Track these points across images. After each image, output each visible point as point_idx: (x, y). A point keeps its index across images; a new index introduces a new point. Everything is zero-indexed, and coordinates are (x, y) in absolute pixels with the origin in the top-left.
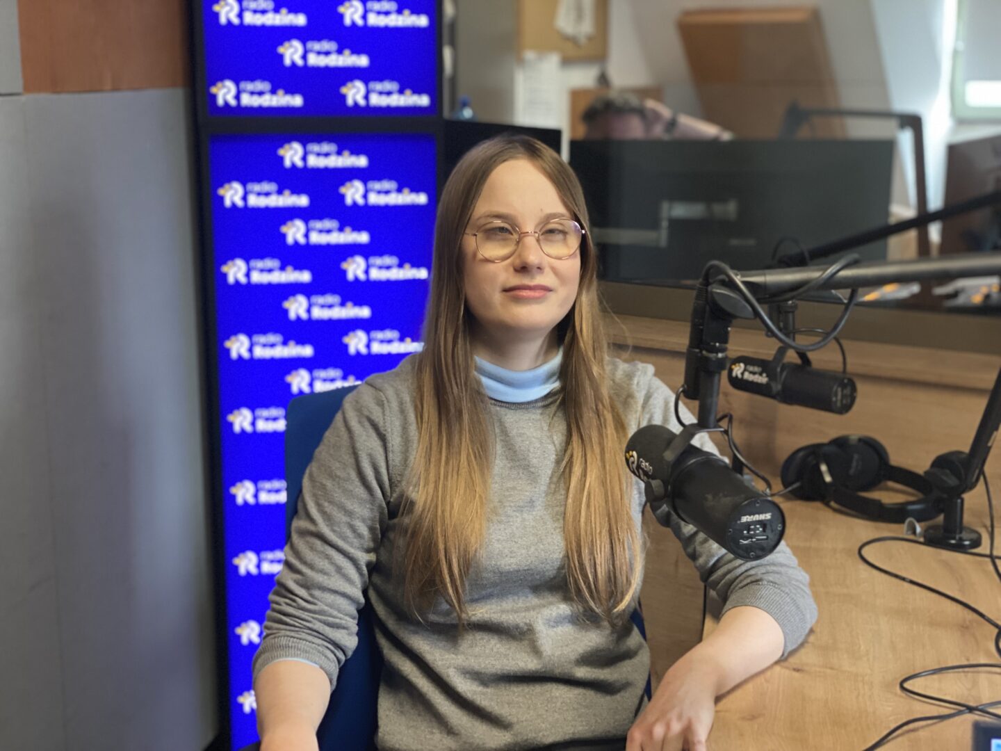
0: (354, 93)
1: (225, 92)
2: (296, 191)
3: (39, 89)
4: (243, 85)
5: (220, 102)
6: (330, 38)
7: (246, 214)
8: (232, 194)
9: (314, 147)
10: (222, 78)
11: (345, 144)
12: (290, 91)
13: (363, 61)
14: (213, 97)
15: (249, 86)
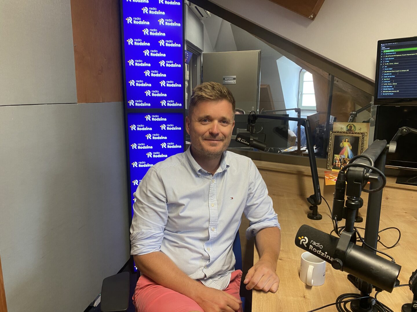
0: (163, 103)
1: (131, 103)
2: (149, 127)
3: (82, 103)
4: (136, 101)
5: (130, 105)
6: (157, 90)
7: (137, 132)
8: (133, 127)
9: (153, 116)
10: (130, 99)
11: (161, 115)
12: (147, 102)
13: (165, 95)
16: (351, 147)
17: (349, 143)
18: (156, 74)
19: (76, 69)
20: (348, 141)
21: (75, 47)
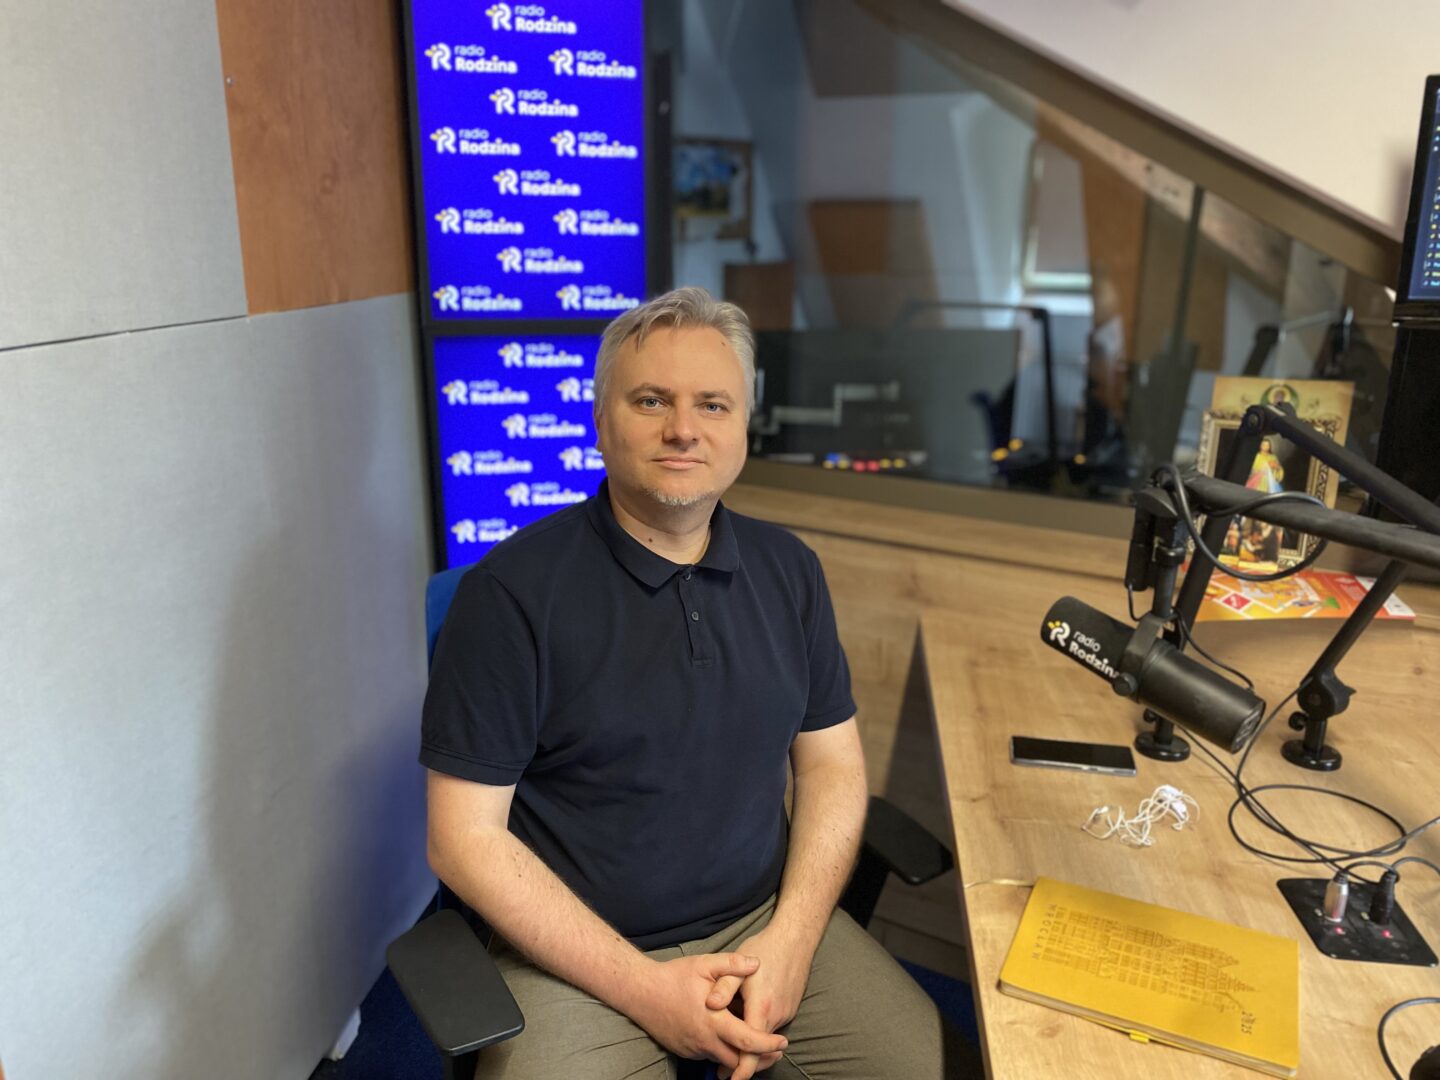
0: (570, 297)
1: (448, 297)
2: (516, 388)
3: (264, 309)
4: (465, 290)
5: (443, 306)
6: (546, 245)
7: (469, 410)
8: (456, 392)
9: (532, 348)
10: (444, 284)
11: (562, 344)
12: (509, 295)
13: (577, 267)
14: (437, 302)
15: (471, 291)
16: (1281, 474)
17: (1273, 458)
18: (539, 185)
19: (238, 179)
20: (1270, 452)
21: (228, 87)
